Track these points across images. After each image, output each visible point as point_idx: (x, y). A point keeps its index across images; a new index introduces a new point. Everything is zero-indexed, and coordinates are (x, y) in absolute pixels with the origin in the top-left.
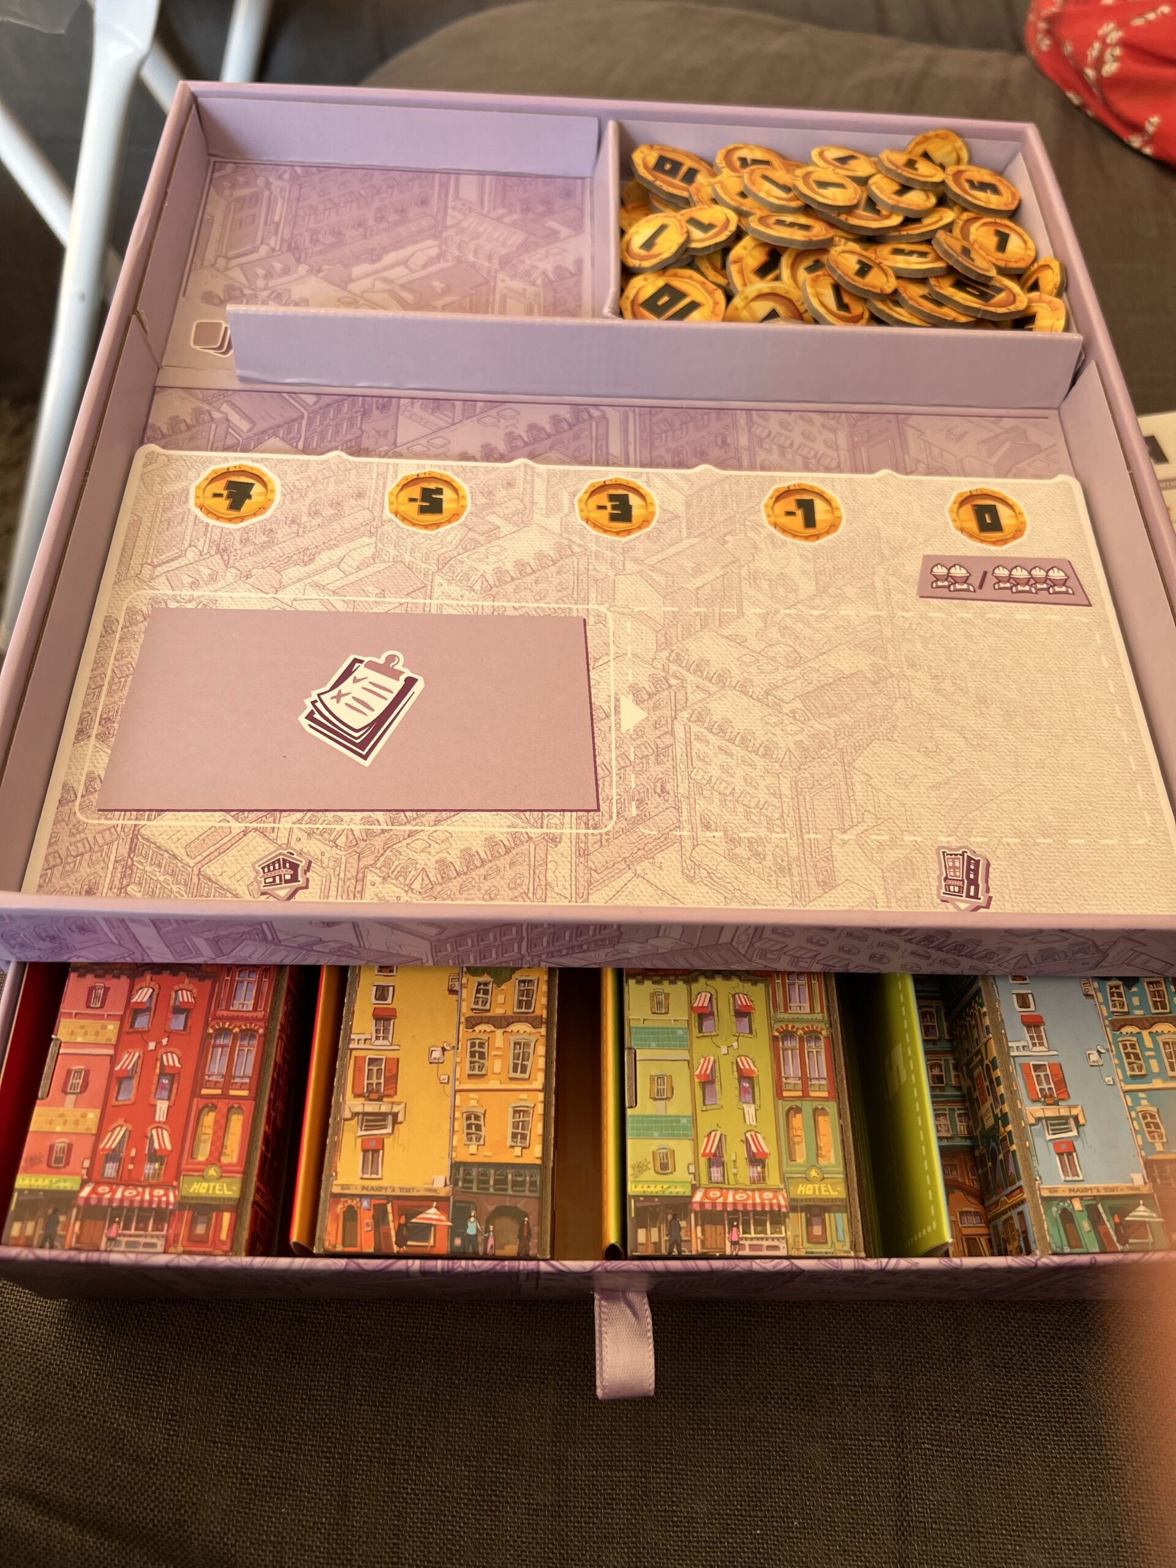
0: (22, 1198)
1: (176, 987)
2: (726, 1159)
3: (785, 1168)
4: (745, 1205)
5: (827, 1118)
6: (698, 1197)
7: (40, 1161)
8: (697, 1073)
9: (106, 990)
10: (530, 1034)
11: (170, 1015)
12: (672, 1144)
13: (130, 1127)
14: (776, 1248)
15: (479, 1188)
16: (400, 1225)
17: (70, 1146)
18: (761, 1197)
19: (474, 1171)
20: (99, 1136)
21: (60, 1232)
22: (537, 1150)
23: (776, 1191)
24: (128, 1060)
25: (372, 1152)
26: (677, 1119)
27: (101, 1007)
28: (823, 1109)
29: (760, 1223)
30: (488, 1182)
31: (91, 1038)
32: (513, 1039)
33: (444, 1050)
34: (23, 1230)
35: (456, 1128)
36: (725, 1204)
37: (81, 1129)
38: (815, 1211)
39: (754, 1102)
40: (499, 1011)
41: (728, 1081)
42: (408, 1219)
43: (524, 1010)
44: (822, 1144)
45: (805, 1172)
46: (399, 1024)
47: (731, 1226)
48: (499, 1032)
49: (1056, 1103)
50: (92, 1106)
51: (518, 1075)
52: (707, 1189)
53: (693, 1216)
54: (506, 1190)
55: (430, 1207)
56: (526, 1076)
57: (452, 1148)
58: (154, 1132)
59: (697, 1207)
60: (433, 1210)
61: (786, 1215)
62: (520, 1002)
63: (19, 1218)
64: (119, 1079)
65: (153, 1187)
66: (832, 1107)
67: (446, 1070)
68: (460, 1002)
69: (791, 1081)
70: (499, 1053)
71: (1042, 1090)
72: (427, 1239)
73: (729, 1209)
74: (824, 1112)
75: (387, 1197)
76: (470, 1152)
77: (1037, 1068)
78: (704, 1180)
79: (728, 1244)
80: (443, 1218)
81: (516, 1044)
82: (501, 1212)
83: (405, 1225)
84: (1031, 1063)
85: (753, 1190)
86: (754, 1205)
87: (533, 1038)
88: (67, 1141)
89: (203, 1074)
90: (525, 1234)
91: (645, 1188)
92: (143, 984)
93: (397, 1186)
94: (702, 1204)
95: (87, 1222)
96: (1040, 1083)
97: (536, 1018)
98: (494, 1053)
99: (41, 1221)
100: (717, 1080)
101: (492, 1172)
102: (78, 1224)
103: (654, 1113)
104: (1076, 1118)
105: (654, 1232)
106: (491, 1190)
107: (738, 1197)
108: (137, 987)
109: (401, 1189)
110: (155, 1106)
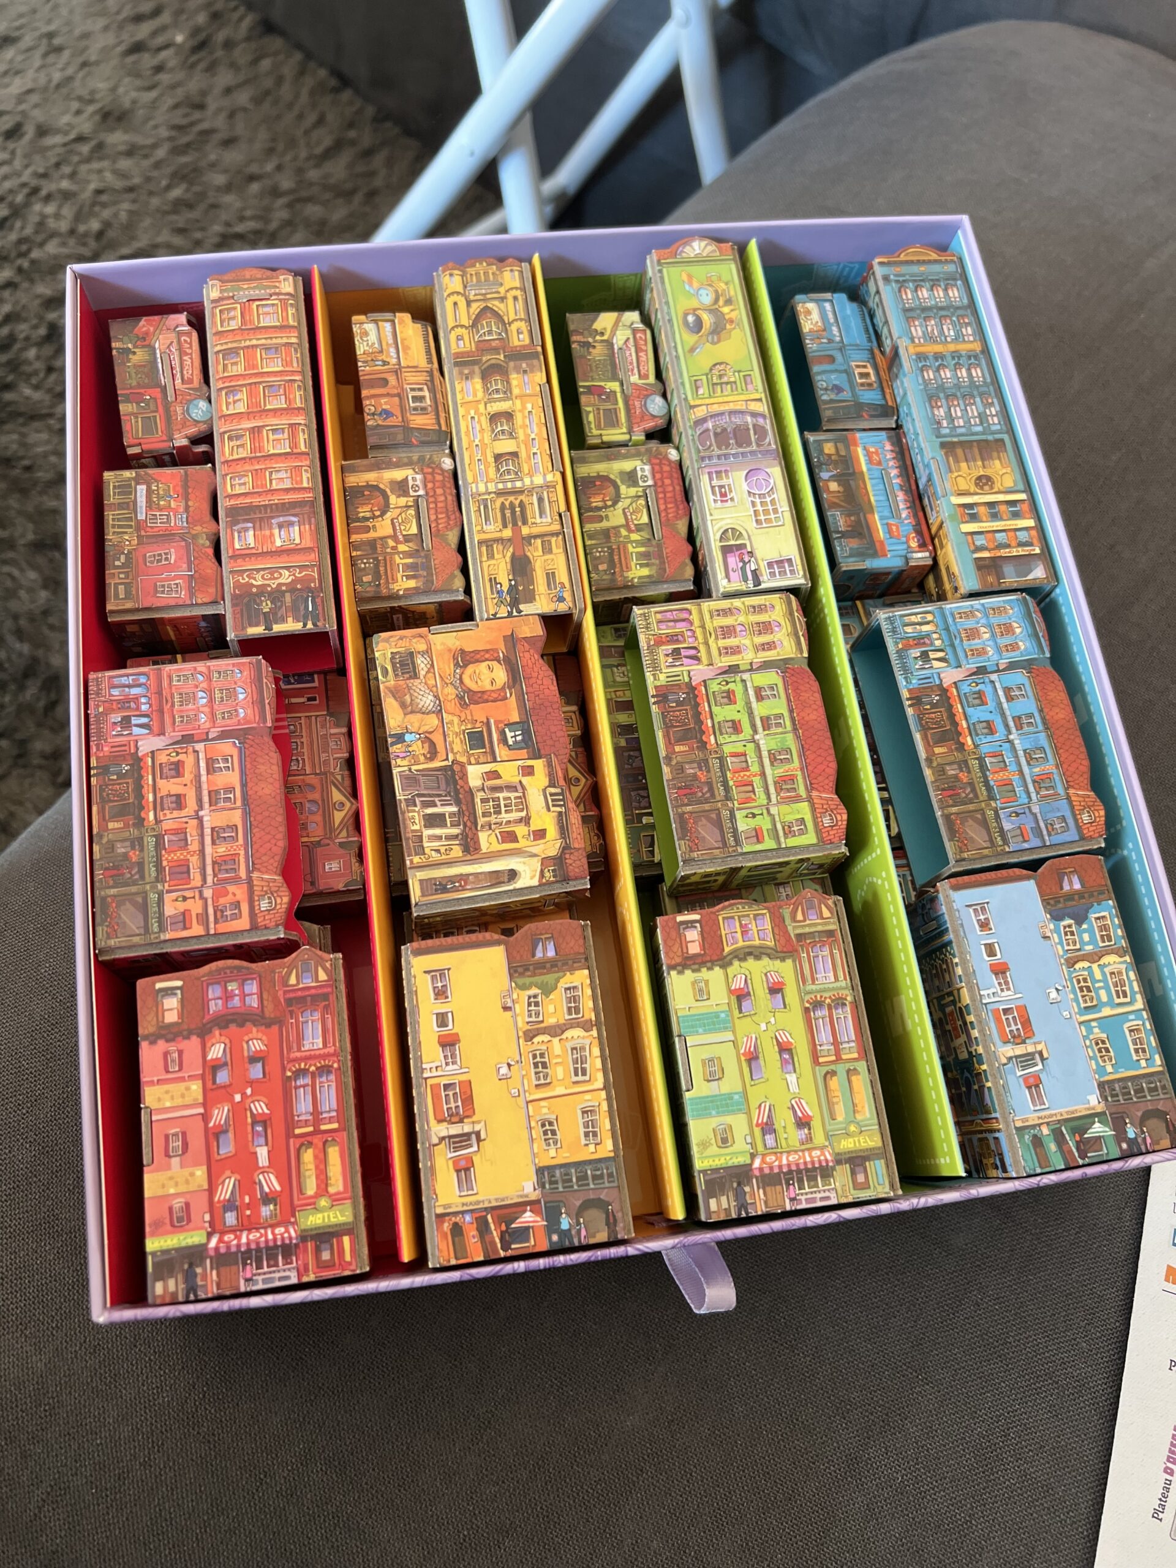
0: (156, 1260)
1: (246, 1038)
2: (776, 1126)
3: (828, 1128)
4: (798, 1165)
5: (860, 1077)
6: (757, 1163)
7: (164, 1224)
8: (742, 1051)
9: (180, 1053)
10: (584, 1038)
11: (247, 1065)
12: (729, 1119)
13: (238, 1177)
14: (828, 1198)
15: (564, 1187)
16: (502, 1232)
17: (187, 1205)
18: (810, 1156)
19: (558, 1173)
20: (211, 1190)
21: (200, 1283)
22: (609, 1144)
23: (822, 1148)
24: (220, 1115)
25: (464, 1169)
26: (730, 1096)
27: (180, 1069)
28: (855, 1069)
29: (812, 1179)
30: (571, 1180)
31: (179, 1102)
32: (569, 1045)
33: (509, 1065)
34: (165, 1288)
35: (534, 1136)
36: (780, 1167)
37: (192, 1187)
38: (857, 1161)
39: (795, 1071)
40: (552, 1021)
41: (770, 1055)
42: (508, 1223)
43: (574, 1016)
44: (856, 1101)
45: (845, 1129)
46: (463, 1047)
47: (788, 1185)
48: (556, 1040)
49: (1024, 1042)
50: (196, 1164)
51: (580, 1078)
52: (764, 1156)
53: (754, 1181)
54: (588, 1185)
55: (525, 1211)
56: (587, 1078)
57: (534, 1155)
58: (261, 1177)
59: (757, 1173)
60: (528, 1214)
61: (833, 1168)
62: (569, 1009)
63: (159, 1277)
64: (214, 1135)
65: (273, 1226)
66: (862, 1066)
67: (515, 1084)
68: (515, 1017)
69: (825, 1047)
70: (559, 1060)
71: (1011, 1031)
72: (528, 1240)
73: (785, 1170)
74: (855, 1071)
75: (486, 1209)
76: (551, 1156)
77: (1006, 1011)
78: (760, 1148)
79: (787, 1201)
80: (538, 1219)
81: (573, 1049)
82: (587, 1205)
83: (507, 1231)
84: (1001, 1008)
85: (803, 1151)
86: (805, 1163)
87: (587, 1042)
88: (182, 1200)
89: (293, 1116)
90: (611, 1220)
91: (711, 1163)
92: (214, 1041)
93: (492, 1197)
94: (761, 1169)
95: (222, 1269)
96: (1009, 1025)
97: (586, 1021)
98: (555, 1061)
99: (180, 1277)
100: (761, 1055)
101: (573, 1171)
102: (214, 1273)
103: (709, 1093)
104: (1041, 1053)
105: (724, 1199)
106: (576, 1187)
107: (791, 1159)
108: (208, 1045)
109: (497, 1200)
110: (256, 1153)
